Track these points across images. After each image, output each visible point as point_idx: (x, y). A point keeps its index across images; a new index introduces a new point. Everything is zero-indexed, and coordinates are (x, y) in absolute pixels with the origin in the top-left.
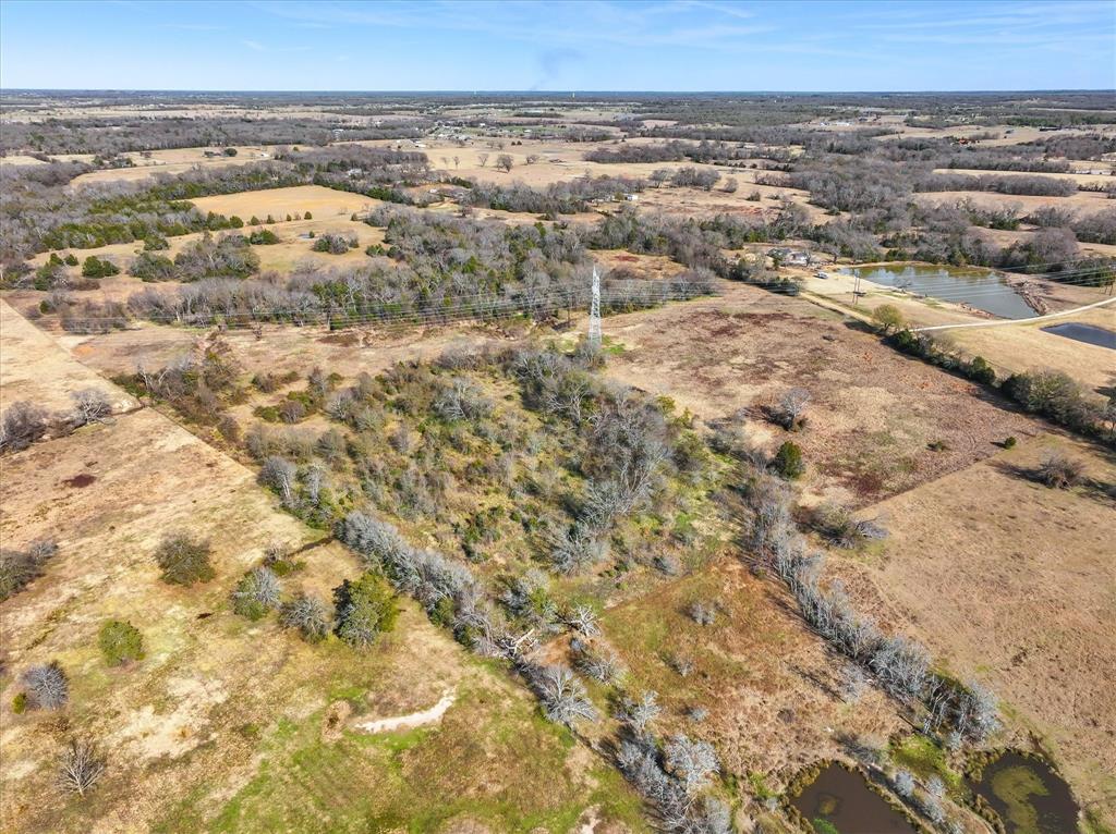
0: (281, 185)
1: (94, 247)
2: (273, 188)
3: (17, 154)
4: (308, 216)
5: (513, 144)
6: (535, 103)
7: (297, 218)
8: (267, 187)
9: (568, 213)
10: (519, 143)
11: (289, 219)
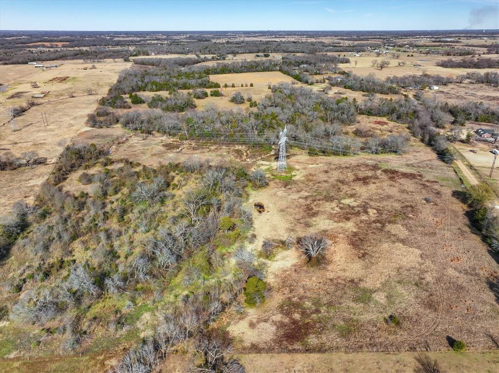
0: (264, 70)
1: (155, 91)
2: (259, 72)
3: (192, 54)
4: (252, 85)
5: (408, 56)
6: (454, 35)
7: (246, 86)
8: (257, 71)
9: (385, 94)
10: (412, 56)
11: (242, 86)
